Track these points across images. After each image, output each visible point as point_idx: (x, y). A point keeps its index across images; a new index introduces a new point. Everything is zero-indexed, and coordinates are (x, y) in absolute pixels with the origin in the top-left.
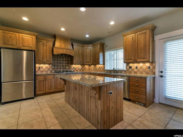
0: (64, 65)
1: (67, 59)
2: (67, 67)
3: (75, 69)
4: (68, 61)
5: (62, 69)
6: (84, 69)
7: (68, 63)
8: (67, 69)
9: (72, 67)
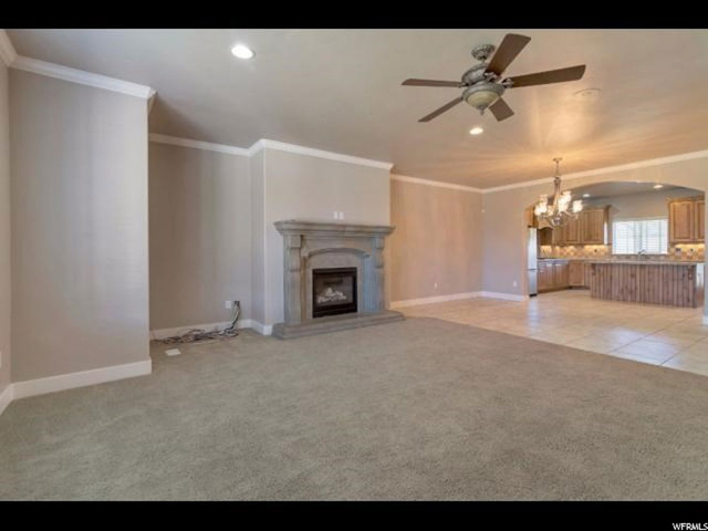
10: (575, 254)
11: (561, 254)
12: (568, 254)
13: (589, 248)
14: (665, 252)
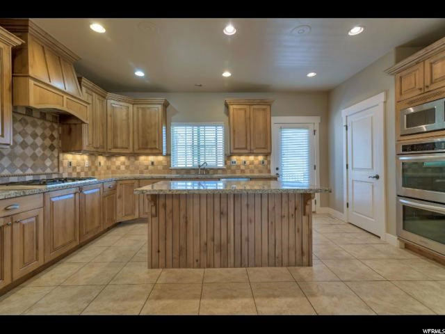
0: (39, 155)
1: (48, 133)
2: (48, 163)
3: (74, 168)
4: (52, 138)
5: (30, 171)
6: (97, 168)
7: (52, 148)
8: (48, 171)
9: (65, 163)
10: (127, 167)
11: (108, 168)
12: (118, 168)
13: (145, 160)
14: (221, 165)
